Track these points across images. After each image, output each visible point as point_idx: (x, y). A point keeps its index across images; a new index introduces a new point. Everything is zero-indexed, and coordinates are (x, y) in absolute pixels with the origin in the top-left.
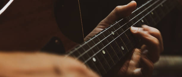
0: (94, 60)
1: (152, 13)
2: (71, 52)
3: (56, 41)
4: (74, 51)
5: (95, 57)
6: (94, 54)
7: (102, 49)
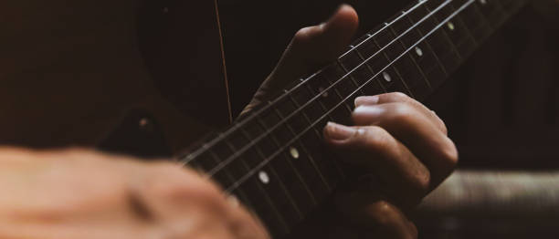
0: (264, 178)
1: (451, 27)
2: (191, 157)
3: (143, 122)
4: (199, 152)
5: (265, 169)
6: (263, 160)
7: (287, 145)
